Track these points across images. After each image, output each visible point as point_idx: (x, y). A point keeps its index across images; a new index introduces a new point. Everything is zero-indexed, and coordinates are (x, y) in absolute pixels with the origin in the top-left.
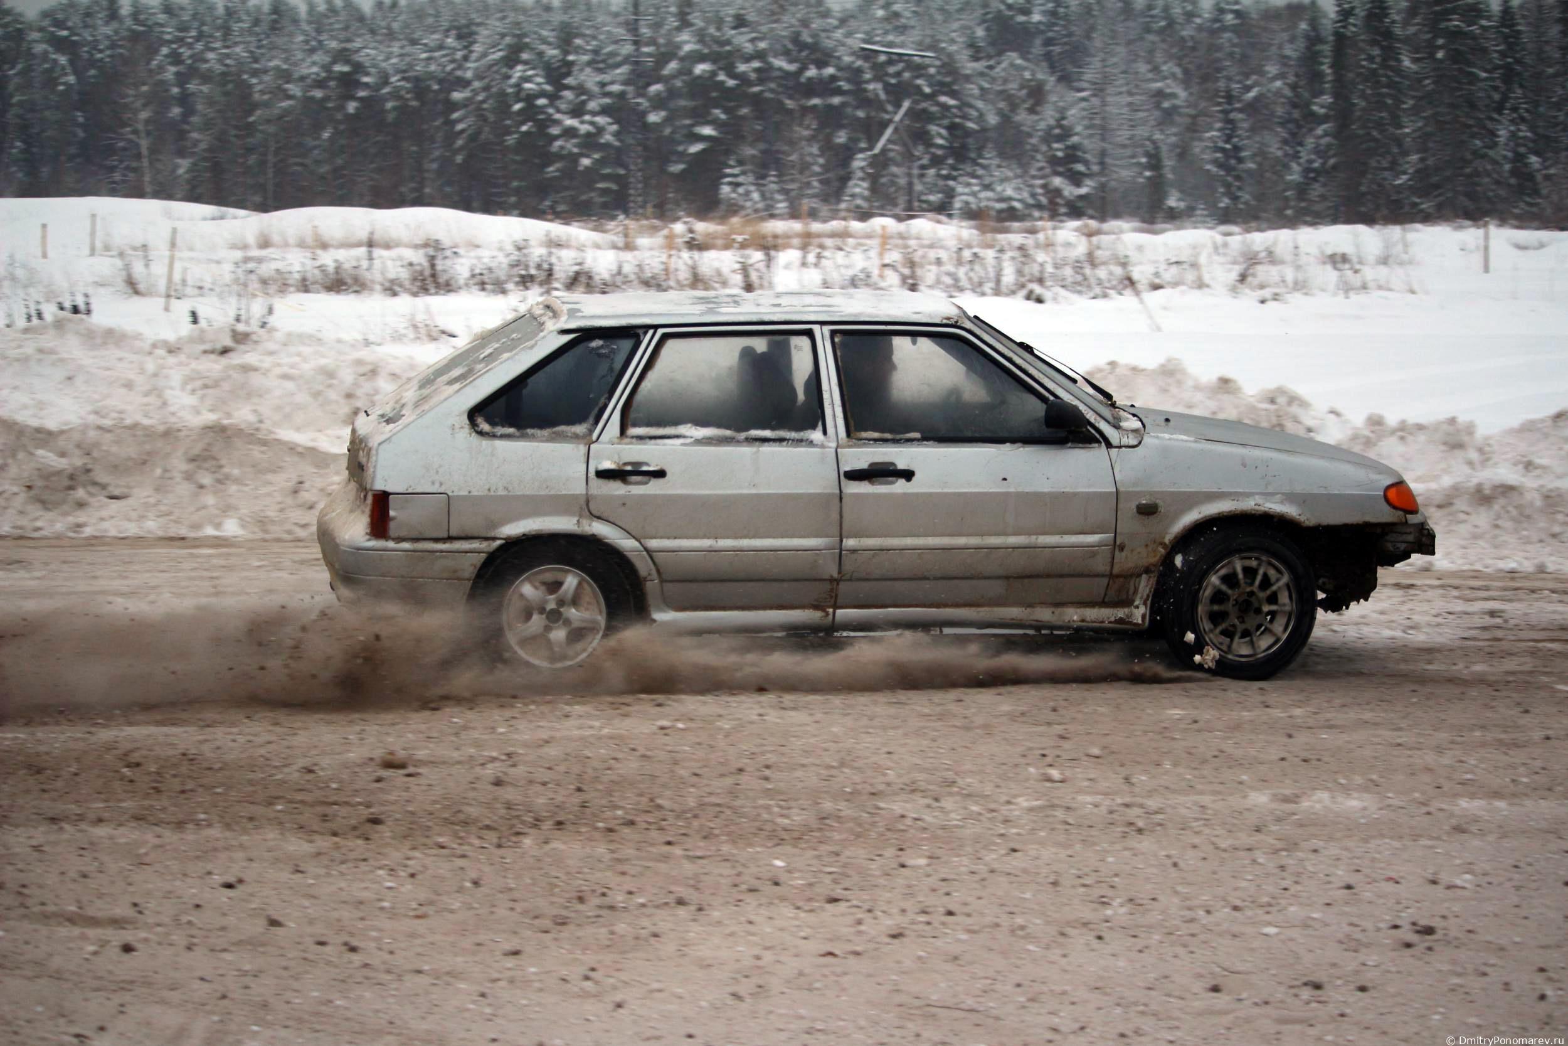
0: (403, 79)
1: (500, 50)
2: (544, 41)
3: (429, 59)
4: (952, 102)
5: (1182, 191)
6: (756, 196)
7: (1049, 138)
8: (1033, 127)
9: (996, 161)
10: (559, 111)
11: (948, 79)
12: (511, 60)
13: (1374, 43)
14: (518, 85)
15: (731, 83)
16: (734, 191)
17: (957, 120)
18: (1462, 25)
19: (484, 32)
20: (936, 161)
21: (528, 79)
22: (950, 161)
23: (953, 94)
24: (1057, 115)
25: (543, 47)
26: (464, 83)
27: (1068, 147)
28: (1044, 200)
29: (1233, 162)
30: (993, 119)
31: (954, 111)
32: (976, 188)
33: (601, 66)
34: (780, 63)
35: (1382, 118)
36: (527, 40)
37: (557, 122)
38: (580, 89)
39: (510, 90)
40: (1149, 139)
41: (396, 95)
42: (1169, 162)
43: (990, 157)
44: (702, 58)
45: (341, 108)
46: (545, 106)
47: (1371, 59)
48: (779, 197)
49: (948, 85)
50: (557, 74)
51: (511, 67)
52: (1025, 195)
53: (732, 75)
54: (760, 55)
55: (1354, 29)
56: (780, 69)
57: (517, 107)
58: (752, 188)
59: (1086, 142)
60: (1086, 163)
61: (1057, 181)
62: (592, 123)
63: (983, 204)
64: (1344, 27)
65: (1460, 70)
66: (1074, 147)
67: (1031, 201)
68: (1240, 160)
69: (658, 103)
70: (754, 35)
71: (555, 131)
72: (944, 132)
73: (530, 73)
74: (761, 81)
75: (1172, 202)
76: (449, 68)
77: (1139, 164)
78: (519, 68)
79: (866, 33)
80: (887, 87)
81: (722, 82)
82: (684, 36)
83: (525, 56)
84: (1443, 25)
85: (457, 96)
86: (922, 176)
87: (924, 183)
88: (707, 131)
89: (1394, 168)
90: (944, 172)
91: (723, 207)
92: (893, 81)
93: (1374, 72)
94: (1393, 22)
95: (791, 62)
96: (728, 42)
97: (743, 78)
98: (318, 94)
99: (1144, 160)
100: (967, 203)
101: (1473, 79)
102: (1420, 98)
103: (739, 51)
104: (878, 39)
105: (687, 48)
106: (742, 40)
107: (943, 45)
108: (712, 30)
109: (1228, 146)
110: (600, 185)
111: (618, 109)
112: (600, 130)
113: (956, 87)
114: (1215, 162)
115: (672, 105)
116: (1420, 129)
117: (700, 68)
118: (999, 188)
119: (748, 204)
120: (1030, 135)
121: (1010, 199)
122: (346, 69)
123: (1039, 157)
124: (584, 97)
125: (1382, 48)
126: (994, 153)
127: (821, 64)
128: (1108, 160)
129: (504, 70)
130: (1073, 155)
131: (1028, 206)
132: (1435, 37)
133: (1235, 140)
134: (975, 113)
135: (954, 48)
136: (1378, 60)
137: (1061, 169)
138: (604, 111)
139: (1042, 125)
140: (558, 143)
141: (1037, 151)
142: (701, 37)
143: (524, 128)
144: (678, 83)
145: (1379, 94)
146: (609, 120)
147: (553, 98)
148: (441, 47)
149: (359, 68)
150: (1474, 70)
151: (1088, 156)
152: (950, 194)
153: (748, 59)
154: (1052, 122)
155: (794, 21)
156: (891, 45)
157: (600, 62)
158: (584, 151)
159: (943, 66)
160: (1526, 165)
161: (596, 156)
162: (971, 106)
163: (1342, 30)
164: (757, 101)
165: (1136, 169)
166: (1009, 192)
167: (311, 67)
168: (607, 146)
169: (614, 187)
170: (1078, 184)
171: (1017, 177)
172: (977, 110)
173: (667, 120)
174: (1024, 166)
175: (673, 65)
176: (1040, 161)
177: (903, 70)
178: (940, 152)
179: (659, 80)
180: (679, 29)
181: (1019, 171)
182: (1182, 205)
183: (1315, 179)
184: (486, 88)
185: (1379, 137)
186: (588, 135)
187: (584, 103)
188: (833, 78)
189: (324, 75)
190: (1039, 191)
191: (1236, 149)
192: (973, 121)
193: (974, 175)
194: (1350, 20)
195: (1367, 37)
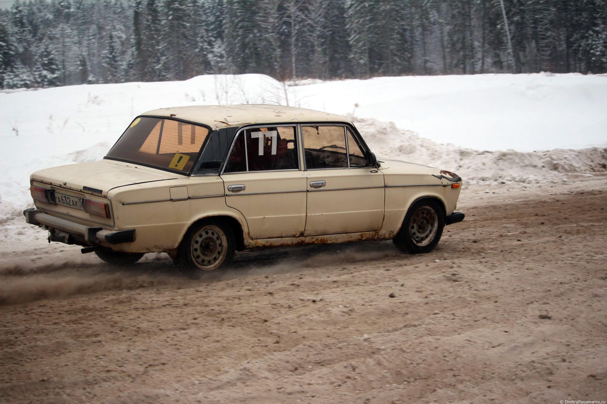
4: (4, 44)
5: (94, 74)
7: (42, 56)
8: (36, 52)
9: (21, 66)
11: (3, 35)
13: (150, 14)
17: (6, 51)
18: (179, 6)
22: (3, 67)
23: (4, 41)
24: (45, 47)
27: (49, 59)
28: (39, 80)
29: (113, 62)
30: (21, 50)
31: (5, 47)
32: (12, 77)
35: (153, 43)
40: (81, 55)
42: (88, 64)
43: (19, 64)
47: (148, 20)
49: (3, 37)
52: (32, 78)
55: (141, 9)
59: (56, 57)
60: (57, 65)
61: (45, 73)
63: (15, 83)
65: (179, 24)
66: (52, 59)
67: (34, 80)
68: (116, 61)
72: (1, 55)
75: (90, 78)
77: (77, 64)
84: (172, 6)
89: (158, 62)
90: (1, 71)
93: (149, 26)
94: (157, 6)
99: (79, 63)
100: (8, 82)
101: (184, 27)
102: (165, 35)
109: (111, 56)
113: (6, 38)
114: (106, 62)
116: (165, 46)
118: (21, 76)
120: (35, 56)
121: (25, 80)
123: (38, 63)
125: (153, 16)
126: (20, 63)
128: (66, 63)
130: (51, 62)
131: (32, 82)
132: (169, 11)
133: (113, 54)
134: (13, 48)
135: (5, 24)
136: (150, 21)
137: (46, 68)
139: (40, 51)
141: (37, 61)
145: (151, 34)
150: (185, 23)
151: (57, 62)
152: (2, 79)
154: (43, 50)
159: (2, 30)
160: (207, 59)
162: (12, 45)
163: (137, 10)
165: (76, 66)
166: (25, 77)
170: (53, 73)
171: (28, 72)
172: (15, 47)
174: (30, 67)
176: (38, 65)
181: (29, 69)
182: (94, 79)
183: (131, 68)
185: (151, 50)
190: (37, 76)
191: (114, 57)
192: (12, 51)
193: (12, 71)
194: (140, 6)
195: (147, 12)
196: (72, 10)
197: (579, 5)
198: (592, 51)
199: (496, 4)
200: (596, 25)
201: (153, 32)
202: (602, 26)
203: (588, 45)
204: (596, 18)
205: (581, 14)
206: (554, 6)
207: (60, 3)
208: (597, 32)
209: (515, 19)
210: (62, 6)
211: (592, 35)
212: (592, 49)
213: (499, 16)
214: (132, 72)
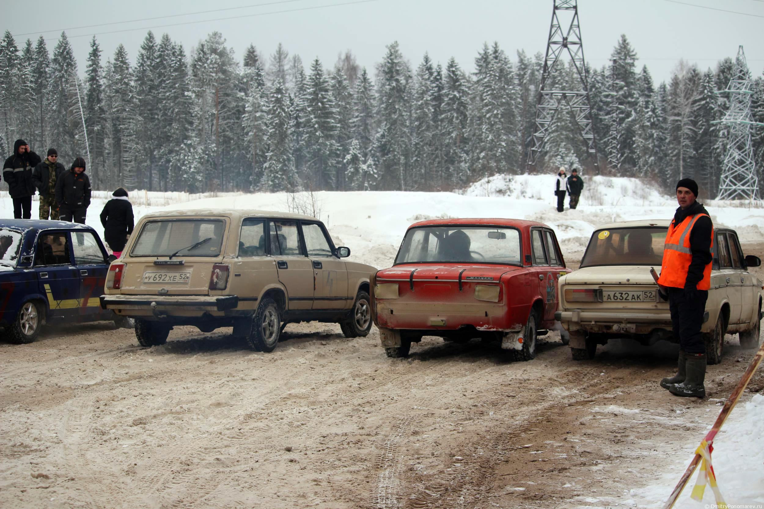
197: (169, 114)
198: (183, 168)
199: (75, 111)
200: (187, 137)
202: (195, 139)
203: (179, 160)
204: (187, 130)
205: (170, 125)
206: (140, 115)
208: (190, 146)
209: (96, 128)
211: (184, 149)
212: (183, 164)
213: (77, 124)
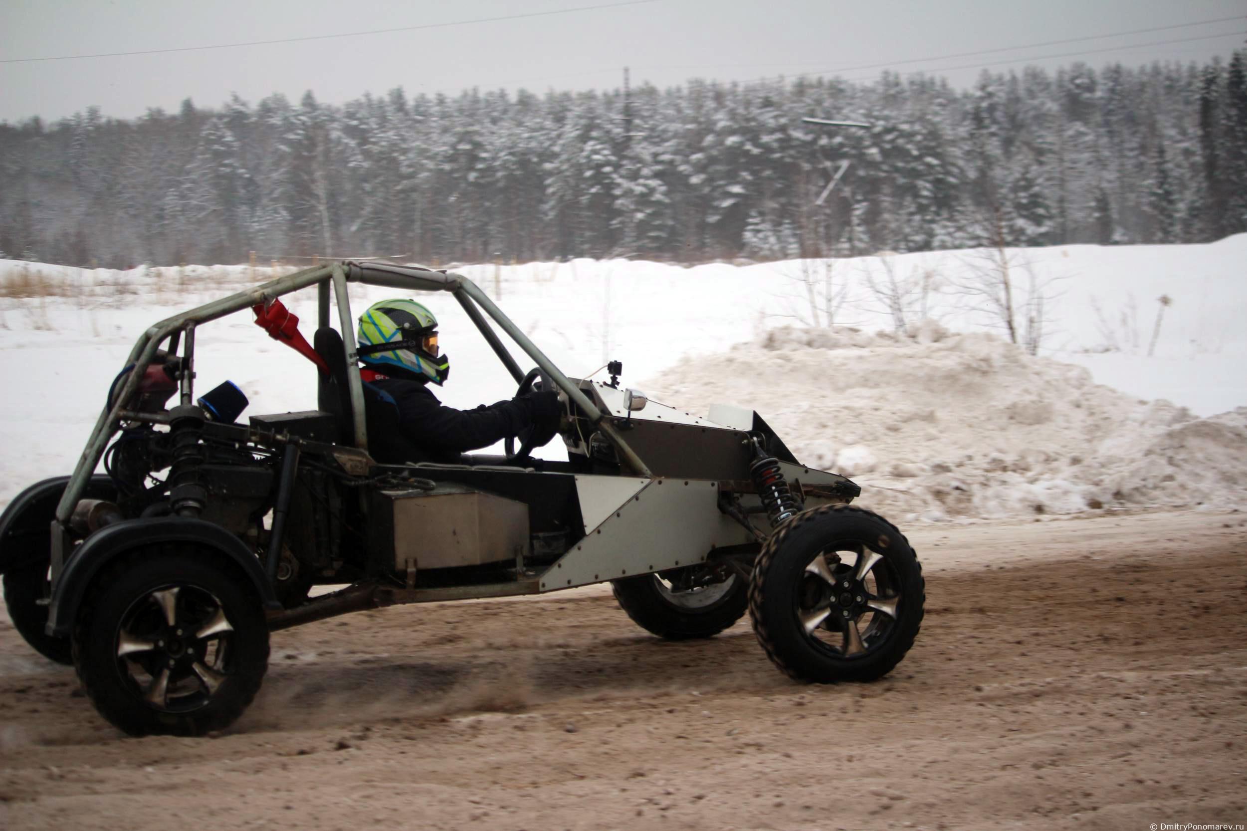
0: (511, 154)
1: (577, 130)
2: (611, 121)
3: (530, 138)
4: (934, 161)
5: (1126, 228)
6: (772, 240)
7: (1015, 189)
8: (1003, 181)
9: (971, 208)
10: (622, 177)
11: (933, 144)
12: (584, 138)
13: (1233, 105)
14: (588, 157)
15: (756, 151)
16: (755, 236)
17: (940, 176)
19: (569, 115)
20: (922, 209)
21: (596, 152)
22: (933, 209)
23: (936, 155)
24: (1022, 170)
25: (610, 126)
26: (554, 156)
27: (1031, 196)
28: (1009, 238)
29: (1164, 204)
30: (972, 175)
31: (939, 169)
32: (951, 230)
33: (657, 140)
34: (798, 134)
35: (1239, 166)
36: (598, 121)
37: (619, 185)
38: (637, 159)
39: (584, 161)
40: (1098, 187)
41: (504, 166)
42: (1114, 206)
44: (732, 132)
45: (465, 178)
46: (611, 173)
47: (1229, 117)
48: (792, 240)
49: (933, 148)
50: (621, 146)
51: (585, 142)
52: (993, 234)
53: (757, 145)
54: (783, 129)
55: (1215, 94)
56: (797, 139)
57: (588, 174)
58: (769, 233)
59: (1046, 191)
60: (1047, 208)
61: (1020, 222)
62: (645, 185)
63: (957, 243)
64: (1207, 93)
66: (1036, 195)
67: (997, 239)
68: (1171, 202)
69: (700, 168)
70: (776, 113)
71: (617, 192)
72: (928, 185)
73: (599, 147)
74: (782, 149)
76: (547, 144)
77: (1090, 208)
78: (591, 143)
79: (867, 109)
80: (883, 152)
81: (748, 151)
82: (720, 116)
83: (594, 134)
85: (548, 166)
86: (909, 221)
87: (912, 227)
88: (737, 189)
90: (928, 218)
91: (747, 249)
92: (888, 146)
93: (1231, 129)
95: (807, 134)
96: (754, 119)
97: (767, 149)
98: (447, 167)
99: (1093, 204)
100: (942, 239)
103: (763, 125)
104: (876, 113)
105: (721, 125)
106: (768, 118)
107: (929, 117)
108: (741, 110)
109: (1160, 191)
110: (652, 234)
111: (668, 174)
112: (652, 191)
113: (939, 150)
114: (1151, 204)
115: (712, 169)
117: (731, 140)
118: (970, 229)
119: (767, 246)
120: (1002, 187)
121: (978, 238)
122: (468, 147)
123: (1008, 203)
124: (639, 165)
125: (1240, 109)
126: (969, 202)
127: (831, 135)
128: (1066, 205)
129: (580, 145)
130: (1035, 201)
133: (1166, 186)
134: (955, 170)
135: (937, 119)
136: (1235, 118)
137: (1024, 213)
138: (657, 175)
139: (1011, 179)
140: (619, 202)
141: (1006, 199)
142: (733, 115)
143: (593, 190)
144: (715, 152)
145: (1237, 147)
146: (659, 182)
147: (617, 167)
148: (542, 129)
149: (478, 146)
151: (1048, 202)
152: (931, 235)
153: (772, 131)
154: (1018, 175)
155: (809, 101)
156: (886, 118)
157: (655, 137)
158: (640, 207)
159: (931, 133)
161: (649, 211)
162: (954, 165)
163: (1207, 95)
164: (778, 165)
165: (1088, 211)
166: (978, 232)
167: (441, 146)
168: (658, 203)
169: (663, 234)
170: (1040, 225)
171: (985, 220)
172: (960, 168)
173: (704, 183)
174: (991, 210)
175: (709, 139)
176: (1008, 207)
177: (897, 138)
178: (924, 202)
179: (701, 150)
180: (716, 110)
181: (988, 215)
182: (1124, 236)
183: (1195, 216)
184: (568, 160)
185: (1237, 180)
186: (642, 195)
187: (639, 169)
188: (841, 145)
189: (451, 152)
190: (1005, 230)
191: (1168, 193)
192: (954, 176)
193: (951, 219)
194: (1214, 87)
195: (1228, 101)
196: (1099, 94)
201: (1240, 143)
207: (1073, 79)
210: (1078, 86)
214: (1198, 225)
